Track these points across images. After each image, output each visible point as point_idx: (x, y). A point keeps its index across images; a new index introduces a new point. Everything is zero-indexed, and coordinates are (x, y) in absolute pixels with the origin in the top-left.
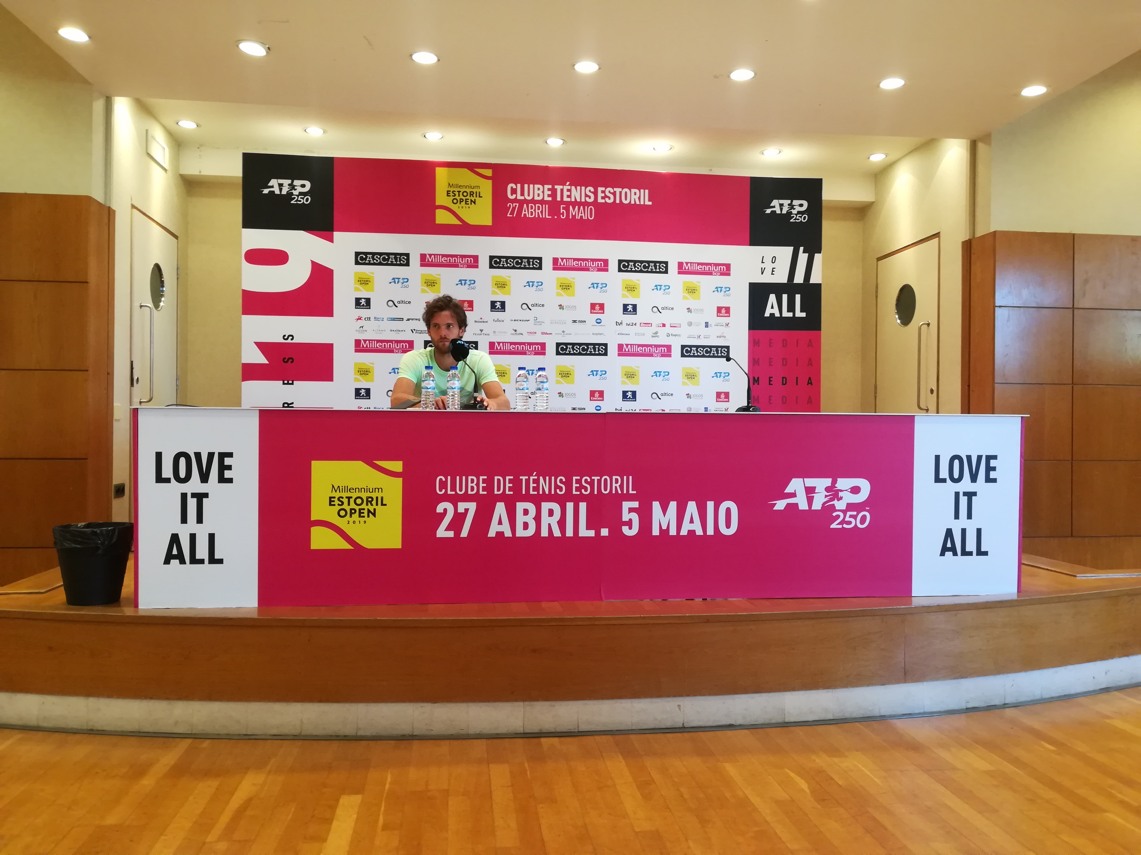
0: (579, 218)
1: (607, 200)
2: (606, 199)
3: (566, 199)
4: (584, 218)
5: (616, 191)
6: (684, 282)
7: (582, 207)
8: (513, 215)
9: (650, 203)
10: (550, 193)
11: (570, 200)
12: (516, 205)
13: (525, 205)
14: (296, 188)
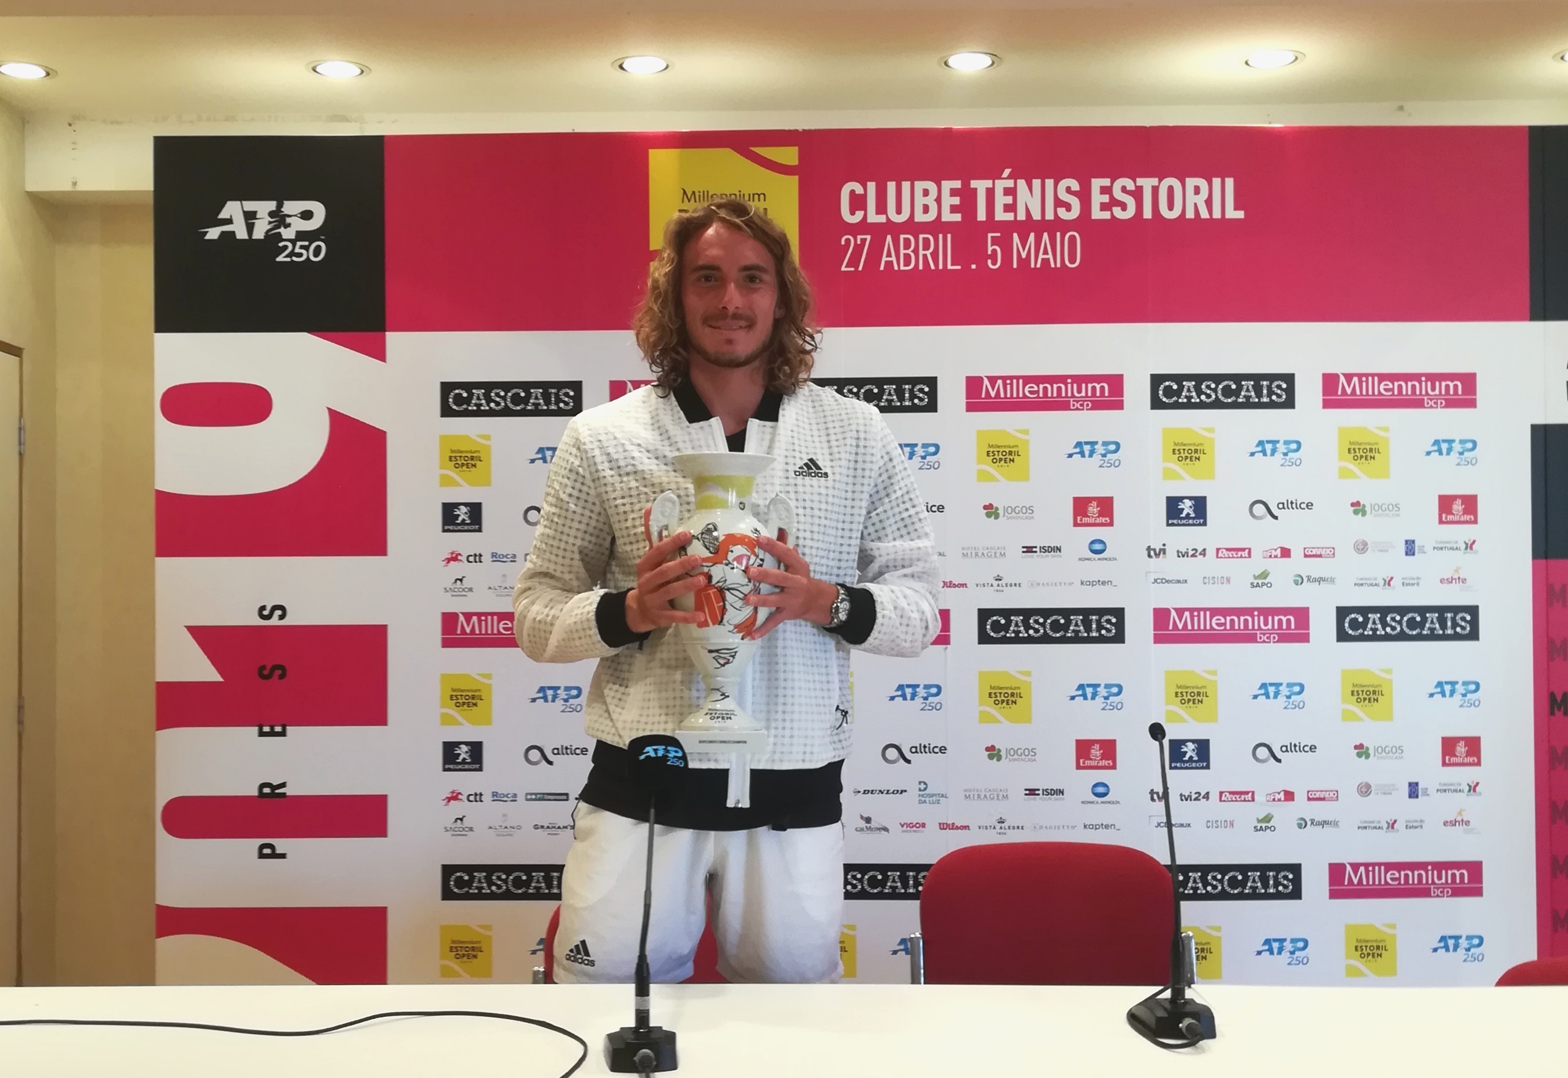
0: (1038, 266)
1: (1118, 212)
2: (1114, 209)
3: (1000, 215)
4: (1053, 265)
5: (1142, 187)
6: (1342, 431)
7: (1045, 236)
8: (857, 267)
9: (1240, 215)
10: (956, 200)
11: (1013, 219)
12: (866, 239)
13: (889, 238)
14: (288, 220)
